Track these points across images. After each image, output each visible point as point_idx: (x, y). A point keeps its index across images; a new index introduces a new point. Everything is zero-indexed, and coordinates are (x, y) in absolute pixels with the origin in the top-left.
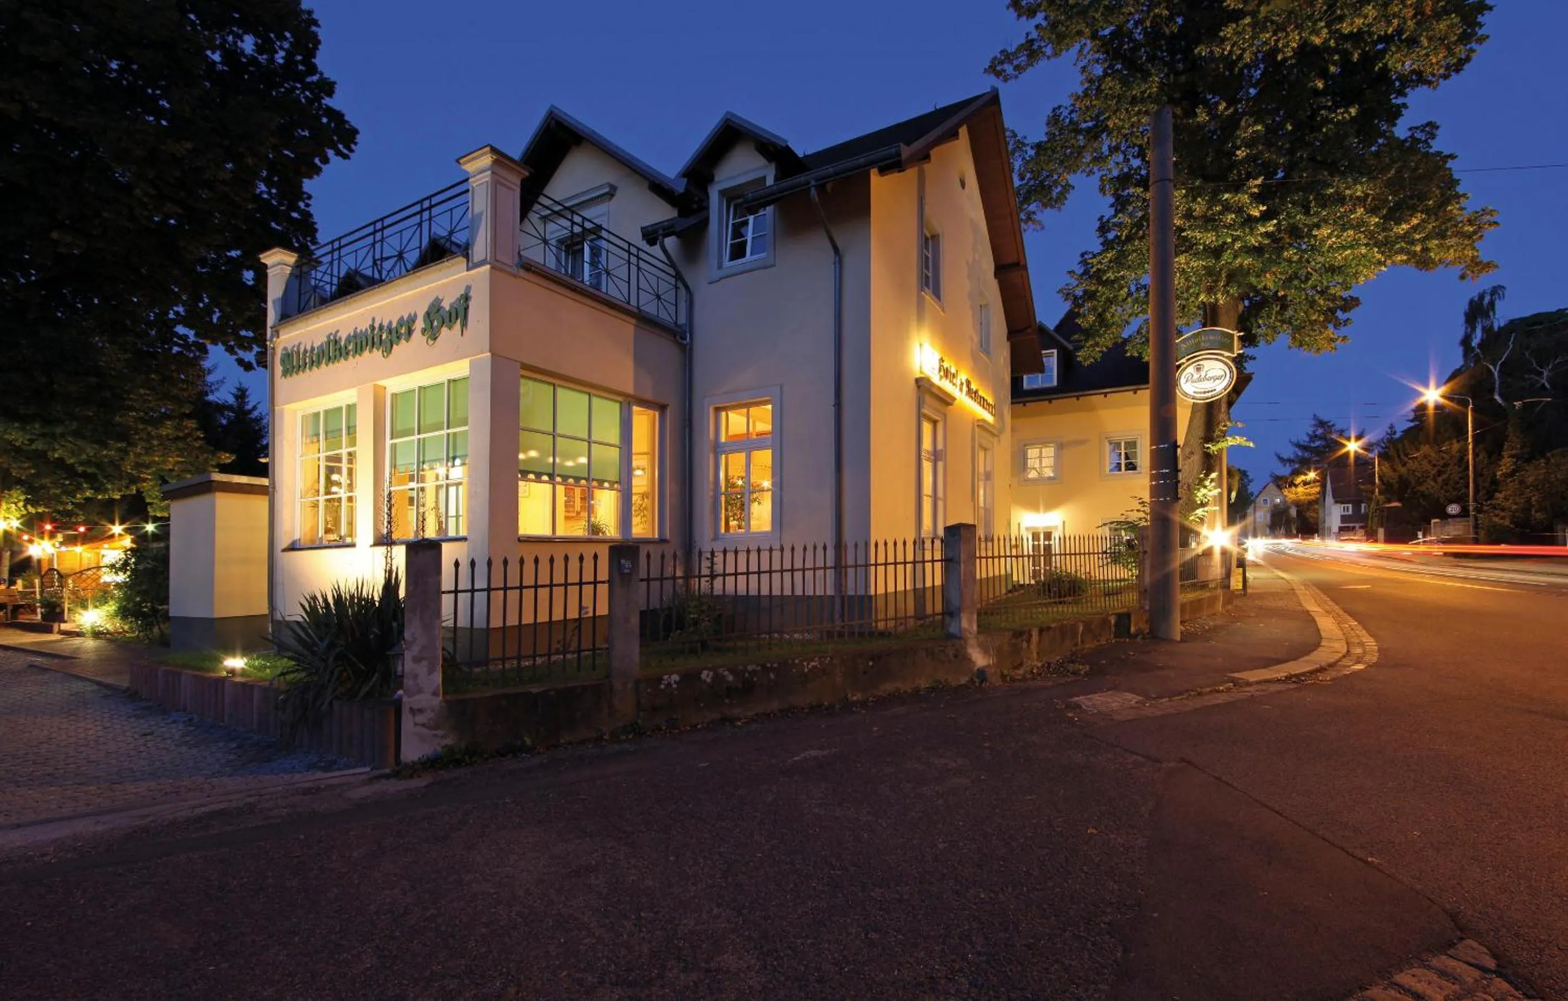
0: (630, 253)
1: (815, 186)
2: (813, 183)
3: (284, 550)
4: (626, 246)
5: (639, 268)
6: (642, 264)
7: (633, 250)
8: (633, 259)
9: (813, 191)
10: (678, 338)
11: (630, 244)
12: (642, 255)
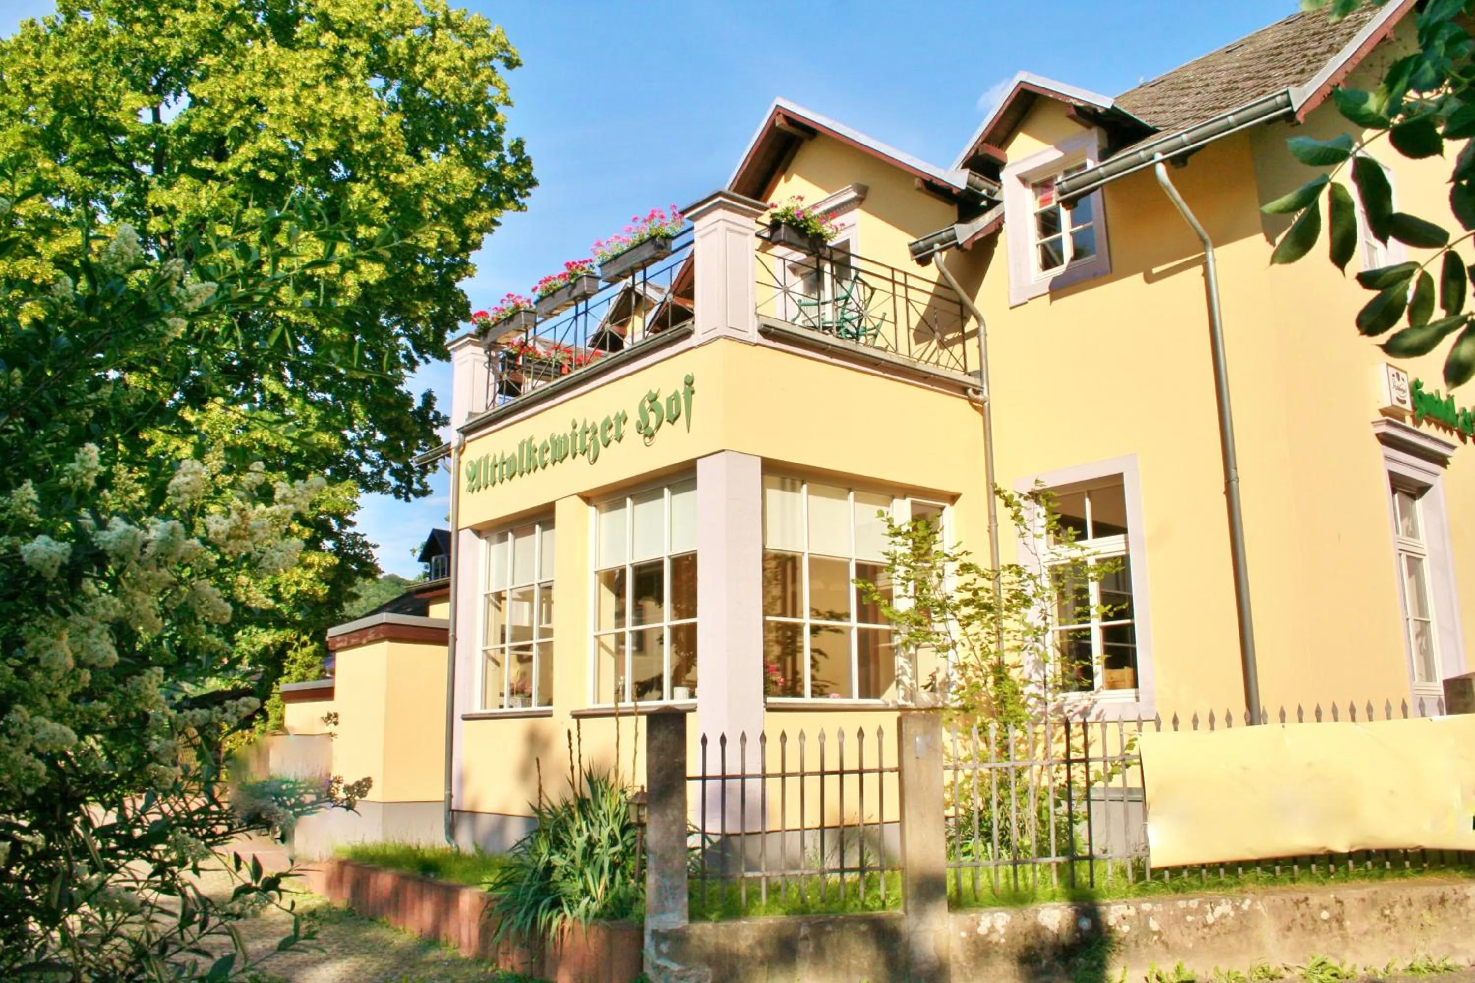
0: (893, 281)
1: (1163, 161)
2: (1159, 157)
3: (466, 718)
4: (888, 274)
5: (908, 300)
6: (912, 294)
7: (899, 277)
8: (900, 290)
9: (1161, 170)
10: (970, 391)
11: (893, 269)
12: (911, 281)
